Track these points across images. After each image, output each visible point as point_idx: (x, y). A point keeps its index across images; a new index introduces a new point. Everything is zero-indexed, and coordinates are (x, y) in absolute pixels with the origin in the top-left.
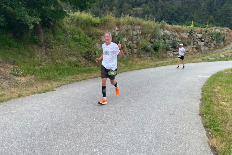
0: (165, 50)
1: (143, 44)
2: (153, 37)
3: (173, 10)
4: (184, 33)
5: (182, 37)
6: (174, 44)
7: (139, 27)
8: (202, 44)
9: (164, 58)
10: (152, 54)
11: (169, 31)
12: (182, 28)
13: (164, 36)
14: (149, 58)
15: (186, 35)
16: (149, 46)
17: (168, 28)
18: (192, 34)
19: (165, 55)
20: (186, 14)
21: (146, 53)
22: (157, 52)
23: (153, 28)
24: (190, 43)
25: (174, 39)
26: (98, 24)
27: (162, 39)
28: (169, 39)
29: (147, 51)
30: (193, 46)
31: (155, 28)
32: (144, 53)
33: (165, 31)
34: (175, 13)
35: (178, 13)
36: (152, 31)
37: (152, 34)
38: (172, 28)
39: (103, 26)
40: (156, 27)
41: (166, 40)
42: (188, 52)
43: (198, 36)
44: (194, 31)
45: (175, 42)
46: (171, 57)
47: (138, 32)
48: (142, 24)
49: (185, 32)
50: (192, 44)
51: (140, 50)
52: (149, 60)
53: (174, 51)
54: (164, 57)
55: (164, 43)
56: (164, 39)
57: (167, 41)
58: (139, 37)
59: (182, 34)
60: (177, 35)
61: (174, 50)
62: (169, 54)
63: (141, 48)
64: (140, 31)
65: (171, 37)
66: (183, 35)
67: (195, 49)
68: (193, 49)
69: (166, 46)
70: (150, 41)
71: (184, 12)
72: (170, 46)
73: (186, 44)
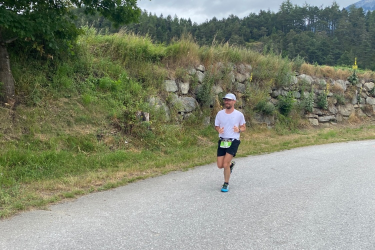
0: (302, 112)
1: (257, 99)
2: (278, 86)
3: (314, 45)
4: (339, 80)
5: (334, 87)
6: (319, 100)
7: (250, 67)
9: (301, 127)
10: (275, 119)
11: (311, 75)
12: (336, 70)
13: (300, 85)
14: (269, 127)
15: (342, 84)
16: (269, 103)
17: (307, 69)
18: (354, 82)
19: (302, 122)
20: (335, 52)
21: (263, 118)
22: (286, 116)
23: (277, 69)
24: (351, 100)
25: (320, 92)
26: (161, 57)
27: (295, 90)
28: (310, 91)
29: (265, 113)
30: (356, 106)
31: (282, 70)
32: (259, 117)
33: (301, 75)
34: (317, 51)
35: (323, 50)
36: (276, 74)
37: (277, 81)
38: (316, 71)
39: (171, 61)
40: (284, 66)
41: (304, 93)
42: (347, 116)
43: (367, 87)
44: (359, 77)
45: (322, 98)
46: (314, 126)
47: (247, 75)
48: (255, 61)
49: (341, 78)
50: (355, 101)
51: (251, 112)
52: (268, 133)
53: (319, 115)
55: (299, 98)
56: (300, 92)
57: (306, 94)
58: (249, 85)
59: (334, 83)
60: (325, 83)
61: (320, 112)
62: (310, 119)
63: (252, 108)
64: (250, 75)
65: (313, 86)
66: (338, 83)
67: (360, 111)
68: (356, 112)
69: (303, 105)
70: (271, 94)
71: (333, 49)
72: (313, 105)
73: (343, 101)
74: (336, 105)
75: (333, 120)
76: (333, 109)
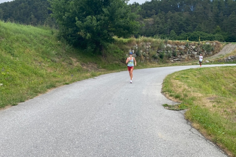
0: (168, 58)
1: (153, 54)
2: (159, 49)
3: (182, 21)
6: (174, 53)
7: (150, 43)
8: (196, 53)
10: (159, 60)
11: (171, 44)
12: (181, 42)
13: (167, 48)
14: (157, 62)
15: (183, 47)
16: (156, 55)
17: (170, 42)
18: (187, 46)
20: (194, 24)
21: (154, 60)
22: (162, 59)
23: (159, 43)
24: (186, 53)
25: (174, 50)
26: (127, 43)
27: (165, 50)
29: (155, 58)
30: (188, 55)
31: (161, 43)
33: (167, 45)
34: (183, 24)
35: (187, 23)
36: (159, 45)
37: (159, 47)
38: (173, 43)
42: (184, 59)
43: (192, 48)
44: (189, 44)
46: (172, 62)
47: (149, 46)
48: (152, 41)
49: (182, 45)
50: (188, 53)
51: (151, 58)
52: (156, 64)
53: (174, 59)
54: (167, 62)
55: (167, 53)
56: (167, 51)
57: (169, 51)
58: (150, 49)
59: (180, 47)
60: (176, 47)
61: (174, 57)
62: (170, 60)
65: (172, 48)
67: (190, 56)
68: (188, 57)
69: (168, 55)
70: (157, 52)
71: (192, 22)
72: (171, 55)
73: (183, 53)
74: (180, 55)
75: (179, 60)
76: (179, 56)
